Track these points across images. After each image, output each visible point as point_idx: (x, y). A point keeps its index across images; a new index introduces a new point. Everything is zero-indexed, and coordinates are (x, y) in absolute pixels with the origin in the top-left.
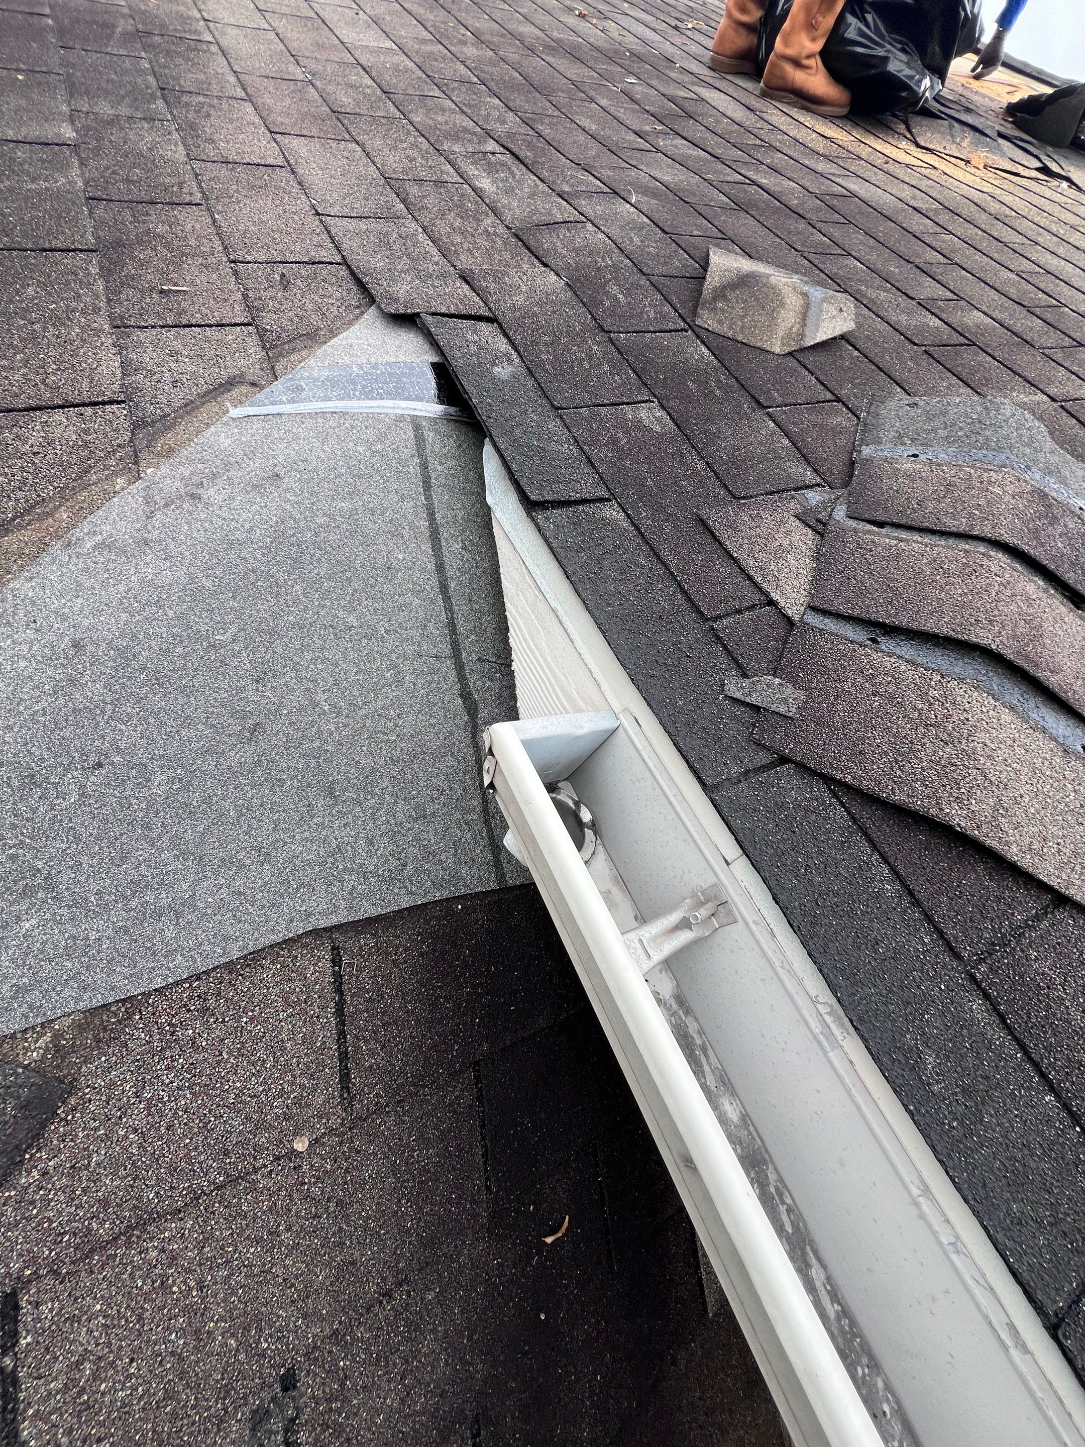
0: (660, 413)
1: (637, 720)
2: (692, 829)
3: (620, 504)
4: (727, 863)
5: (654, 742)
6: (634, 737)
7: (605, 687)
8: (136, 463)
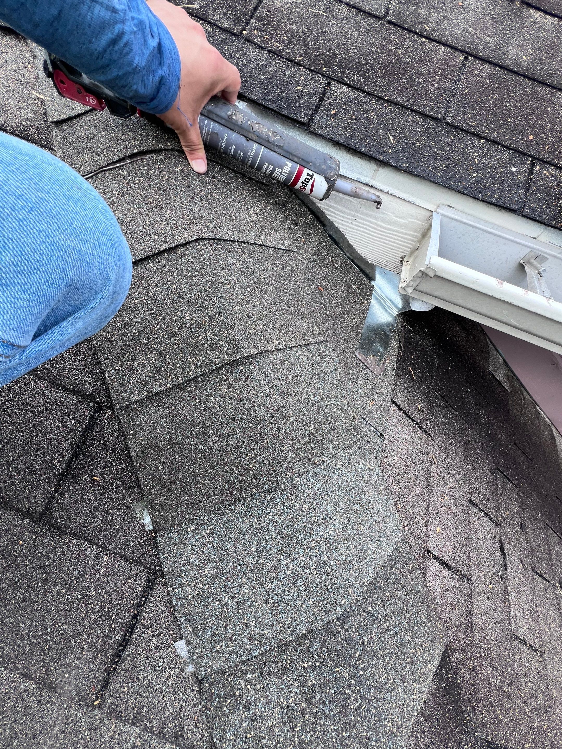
1: (449, 206)
2: (508, 237)
3: (338, 82)
4: (535, 238)
5: (467, 210)
6: (453, 216)
7: (418, 202)
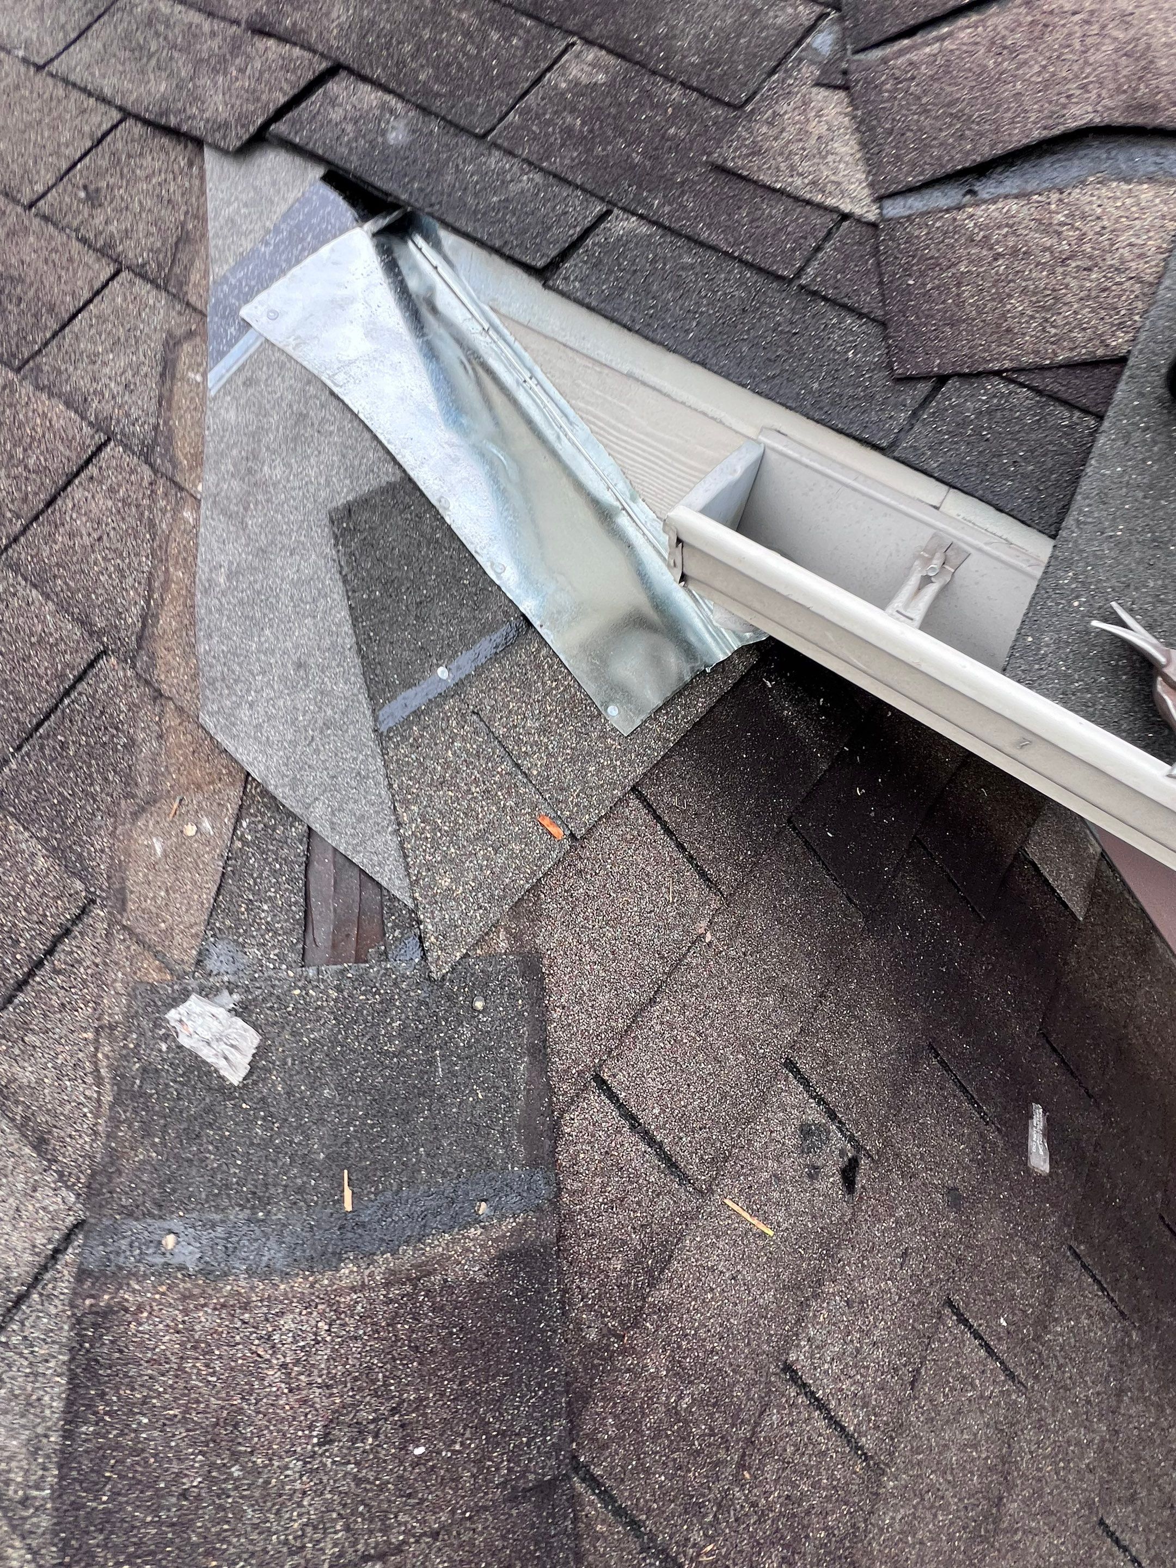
0: (591, 55)
1: (780, 431)
2: (887, 500)
3: (624, 209)
4: (937, 508)
5: (808, 441)
6: (785, 450)
7: (730, 420)
8: (181, 489)
